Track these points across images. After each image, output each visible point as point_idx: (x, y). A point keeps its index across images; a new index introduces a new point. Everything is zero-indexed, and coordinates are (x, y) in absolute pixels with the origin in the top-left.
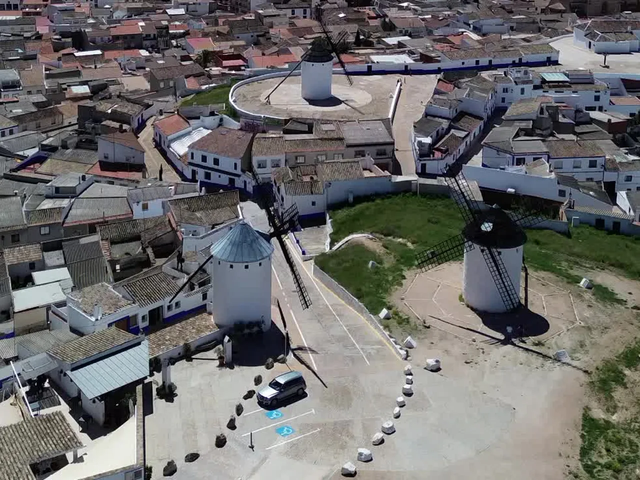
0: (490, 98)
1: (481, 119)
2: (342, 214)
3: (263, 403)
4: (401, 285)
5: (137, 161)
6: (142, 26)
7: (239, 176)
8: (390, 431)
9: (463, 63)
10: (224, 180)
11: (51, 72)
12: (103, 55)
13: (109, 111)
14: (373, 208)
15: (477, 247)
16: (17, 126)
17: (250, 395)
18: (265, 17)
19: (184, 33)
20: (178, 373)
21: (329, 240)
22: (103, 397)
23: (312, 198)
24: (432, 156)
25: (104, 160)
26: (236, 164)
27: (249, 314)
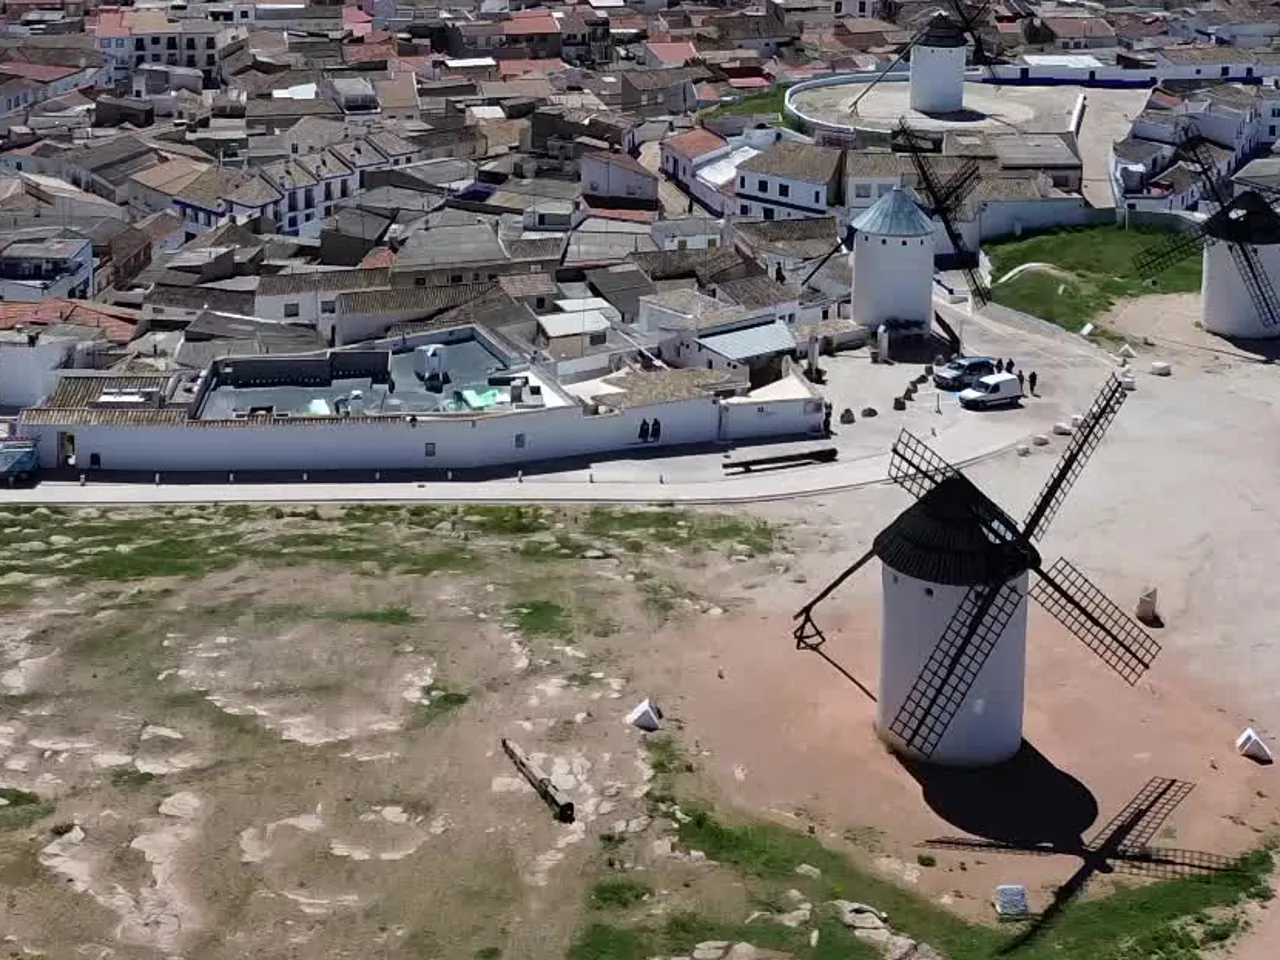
0: (1248, 120)
1: (1232, 149)
2: (1006, 248)
5: (647, 195)
6: (559, 19)
7: (822, 211)
9: (1198, 72)
11: (425, 86)
12: (497, 66)
13: (586, 122)
14: (1056, 241)
15: (1222, 244)
16: (419, 152)
17: (923, 380)
18: (789, 10)
19: (636, 35)
22: (749, 360)
24: (1145, 191)
25: (590, 192)
26: (817, 194)
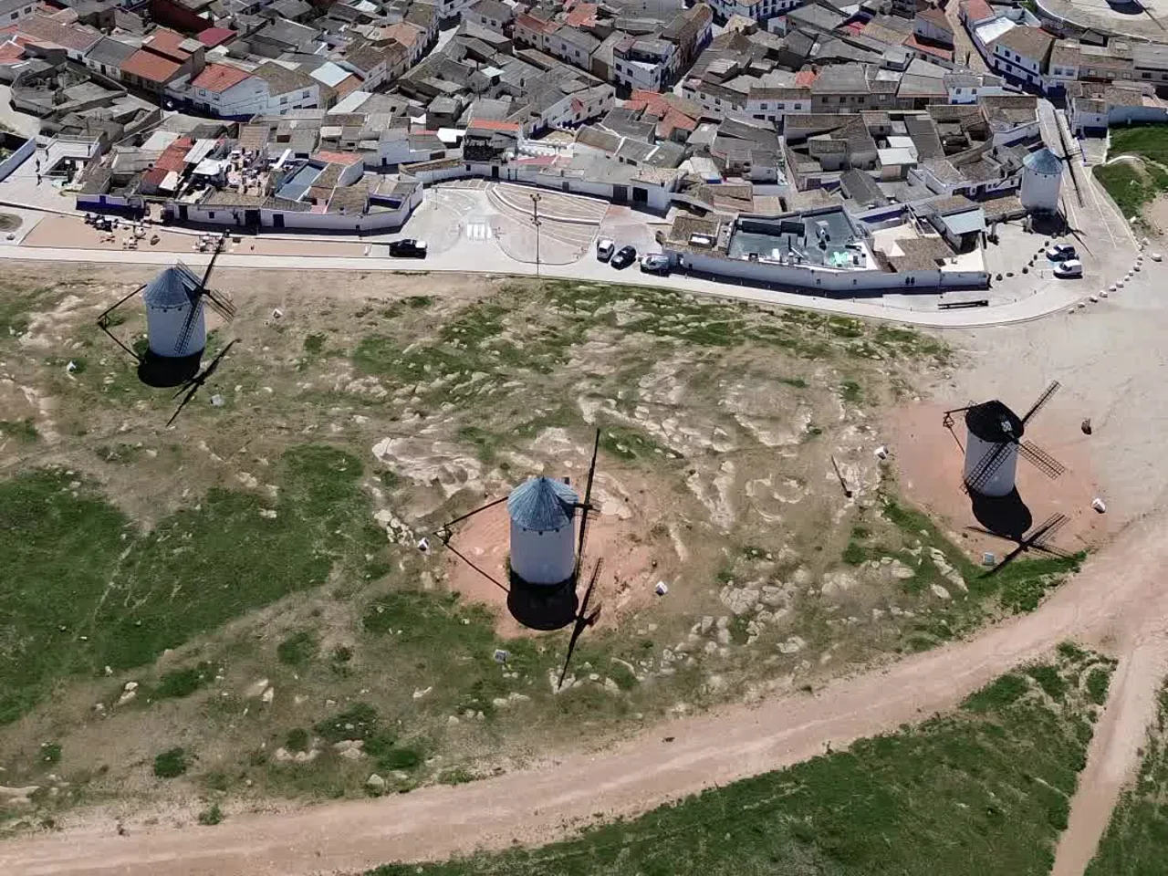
2: (1120, 133)
3: (1049, 256)
4: (1151, 202)
7: (1036, 75)
8: (1121, 286)
10: (1024, 75)
14: (1146, 134)
17: (1042, 251)
20: (1001, 230)
21: (1105, 154)
22: (961, 235)
23: (1099, 115)
25: (918, 32)
26: (1035, 65)
27: (1044, 203)
